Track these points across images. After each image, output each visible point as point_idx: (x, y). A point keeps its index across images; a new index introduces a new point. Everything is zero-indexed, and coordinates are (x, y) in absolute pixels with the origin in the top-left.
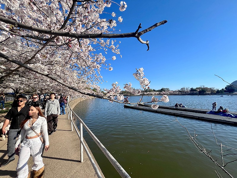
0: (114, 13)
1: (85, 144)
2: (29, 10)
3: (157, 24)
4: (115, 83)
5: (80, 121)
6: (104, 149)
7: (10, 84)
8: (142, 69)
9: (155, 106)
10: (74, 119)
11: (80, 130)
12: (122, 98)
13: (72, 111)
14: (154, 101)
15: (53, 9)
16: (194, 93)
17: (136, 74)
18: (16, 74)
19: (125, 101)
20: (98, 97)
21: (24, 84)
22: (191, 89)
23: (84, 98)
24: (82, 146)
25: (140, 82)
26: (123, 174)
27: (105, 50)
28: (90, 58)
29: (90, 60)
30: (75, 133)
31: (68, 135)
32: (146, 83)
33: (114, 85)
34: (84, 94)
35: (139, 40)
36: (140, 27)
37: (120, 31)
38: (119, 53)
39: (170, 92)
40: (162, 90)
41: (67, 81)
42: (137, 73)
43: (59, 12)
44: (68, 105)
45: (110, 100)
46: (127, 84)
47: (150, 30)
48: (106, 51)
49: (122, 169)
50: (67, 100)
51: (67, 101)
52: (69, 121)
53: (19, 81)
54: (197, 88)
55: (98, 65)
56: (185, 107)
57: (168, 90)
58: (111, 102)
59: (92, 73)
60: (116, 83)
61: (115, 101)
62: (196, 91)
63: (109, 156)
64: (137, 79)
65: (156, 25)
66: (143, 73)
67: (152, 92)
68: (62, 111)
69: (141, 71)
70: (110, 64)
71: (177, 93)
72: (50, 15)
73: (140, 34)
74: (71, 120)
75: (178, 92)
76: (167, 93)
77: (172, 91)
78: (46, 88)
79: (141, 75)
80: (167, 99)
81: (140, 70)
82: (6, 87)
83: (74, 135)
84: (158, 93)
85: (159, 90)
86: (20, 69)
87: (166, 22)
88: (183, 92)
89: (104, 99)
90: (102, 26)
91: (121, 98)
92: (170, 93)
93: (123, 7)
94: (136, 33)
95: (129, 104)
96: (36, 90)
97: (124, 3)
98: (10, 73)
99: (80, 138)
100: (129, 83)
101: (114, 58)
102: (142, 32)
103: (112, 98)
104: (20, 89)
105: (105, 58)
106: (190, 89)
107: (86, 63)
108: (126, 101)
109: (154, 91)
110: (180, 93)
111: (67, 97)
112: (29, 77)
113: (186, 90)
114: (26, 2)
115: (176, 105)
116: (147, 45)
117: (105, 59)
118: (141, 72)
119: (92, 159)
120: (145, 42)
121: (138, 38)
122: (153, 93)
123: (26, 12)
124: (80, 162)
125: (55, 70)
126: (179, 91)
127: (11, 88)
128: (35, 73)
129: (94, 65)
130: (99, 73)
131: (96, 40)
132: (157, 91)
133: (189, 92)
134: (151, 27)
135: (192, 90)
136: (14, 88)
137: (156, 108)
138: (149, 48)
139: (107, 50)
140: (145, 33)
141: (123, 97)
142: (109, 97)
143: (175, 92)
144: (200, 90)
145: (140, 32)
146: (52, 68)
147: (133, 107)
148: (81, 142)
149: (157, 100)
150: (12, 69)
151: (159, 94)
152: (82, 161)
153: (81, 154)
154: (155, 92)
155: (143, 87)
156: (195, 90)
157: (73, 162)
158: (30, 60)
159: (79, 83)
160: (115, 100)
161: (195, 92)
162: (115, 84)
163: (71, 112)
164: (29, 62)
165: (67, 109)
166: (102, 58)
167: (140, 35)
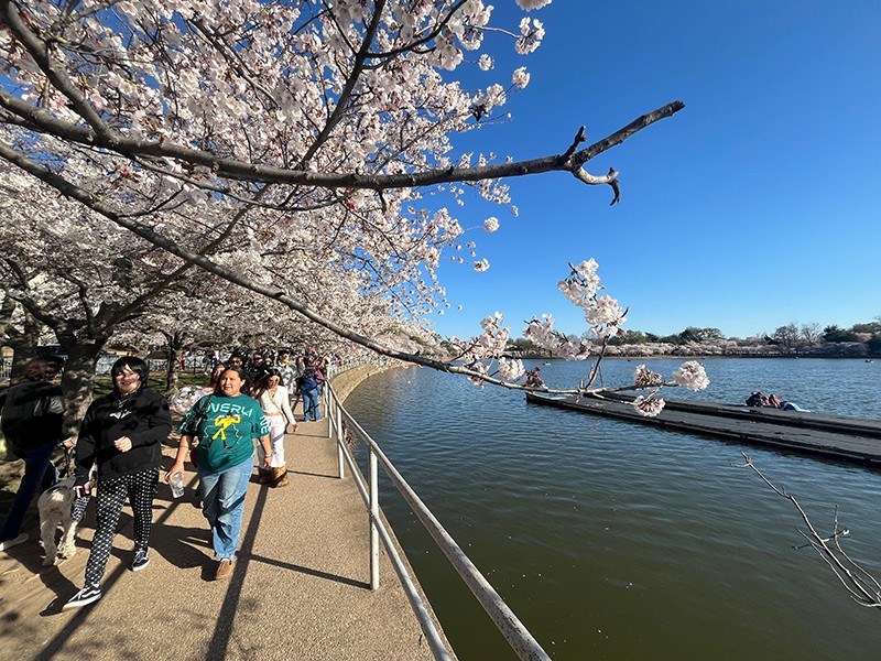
0: (486, 56)
1: (386, 528)
2: (226, 96)
3: (644, 117)
4: (493, 316)
5: (370, 448)
6: (454, 548)
7: (158, 317)
8: (591, 264)
9: (647, 403)
10: (348, 439)
11: (367, 477)
12: (517, 369)
13: (342, 411)
14: (644, 383)
15: (294, 88)
16: (843, 347)
17: (570, 282)
18: (175, 289)
19: (529, 383)
20: (434, 367)
21: (198, 318)
22: (827, 330)
23: (381, 366)
24: (375, 533)
25: (586, 310)
26: (524, 644)
27: (457, 191)
28: (404, 229)
29: (405, 234)
30: (352, 487)
31: (327, 490)
32: (608, 313)
33: (490, 325)
34: (388, 354)
35: (578, 176)
36: (579, 138)
37: (510, 116)
38: (507, 199)
39: (722, 343)
40: (687, 335)
41: (330, 307)
42: (573, 281)
43: (310, 88)
44: (329, 388)
45: (473, 376)
46: (536, 321)
47: (621, 142)
48: (460, 197)
49: (519, 624)
50: (323, 371)
51: (324, 374)
52: (331, 442)
53: (185, 308)
54: (858, 329)
55: (434, 251)
56: (793, 408)
57: (713, 334)
58: (476, 383)
59: (408, 278)
60: (497, 315)
61: (491, 382)
62: (855, 339)
63: (471, 576)
64: (573, 302)
65: (640, 123)
66: (596, 278)
67: (642, 345)
68: (310, 407)
69: (587, 272)
70: (474, 245)
71: (759, 347)
72: (287, 106)
73: (581, 159)
74: (339, 442)
75: (761, 343)
76: (710, 347)
77: (732, 339)
78: (261, 330)
79: (590, 286)
80: (701, 378)
81: (583, 267)
82: (149, 329)
83: (347, 492)
84: (667, 347)
85: (674, 337)
86: (189, 273)
87: (678, 107)
88: (789, 343)
89: (452, 372)
90: (452, 108)
91: (514, 371)
92: (724, 347)
93: (531, 36)
94: (566, 157)
95: (546, 391)
96: (231, 339)
97: (536, 22)
98: (162, 286)
99: (369, 506)
100: (544, 316)
101: (494, 224)
102: (590, 149)
103: (482, 370)
104: (185, 334)
105: (458, 225)
106: (821, 331)
107: (391, 244)
108: (532, 379)
109: (652, 339)
110: (774, 349)
111: (327, 362)
112: (211, 298)
113: (800, 336)
114: (218, 74)
115: (754, 400)
116: (613, 183)
117: (458, 230)
118: (586, 276)
119: (409, 582)
120: (604, 179)
121: (575, 171)
122: (647, 348)
123: (219, 102)
124: (369, 587)
125: (290, 270)
126: (767, 338)
127: (162, 331)
128: (228, 283)
129: (419, 250)
130: (434, 277)
131: (425, 160)
132: (665, 340)
133: (818, 346)
134: (624, 131)
135: (832, 335)
136: (168, 331)
137: (656, 411)
138: (617, 194)
139: (461, 191)
140: (599, 151)
141: (521, 366)
142: (471, 365)
143: (748, 343)
144: (874, 337)
145: (581, 153)
146: (280, 265)
147: (562, 401)
148: (372, 519)
149: (659, 380)
150: (167, 272)
151: (673, 353)
152: (376, 585)
153: (371, 560)
154: (655, 346)
155: (599, 329)
156: (847, 336)
157: (344, 585)
158: (218, 241)
159: (364, 312)
160: (491, 379)
161: (848, 345)
162: (493, 321)
163: (339, 411)
164: (213, 247)
165: (325, 402)
166: (447, 226)
167: (582, 162)
